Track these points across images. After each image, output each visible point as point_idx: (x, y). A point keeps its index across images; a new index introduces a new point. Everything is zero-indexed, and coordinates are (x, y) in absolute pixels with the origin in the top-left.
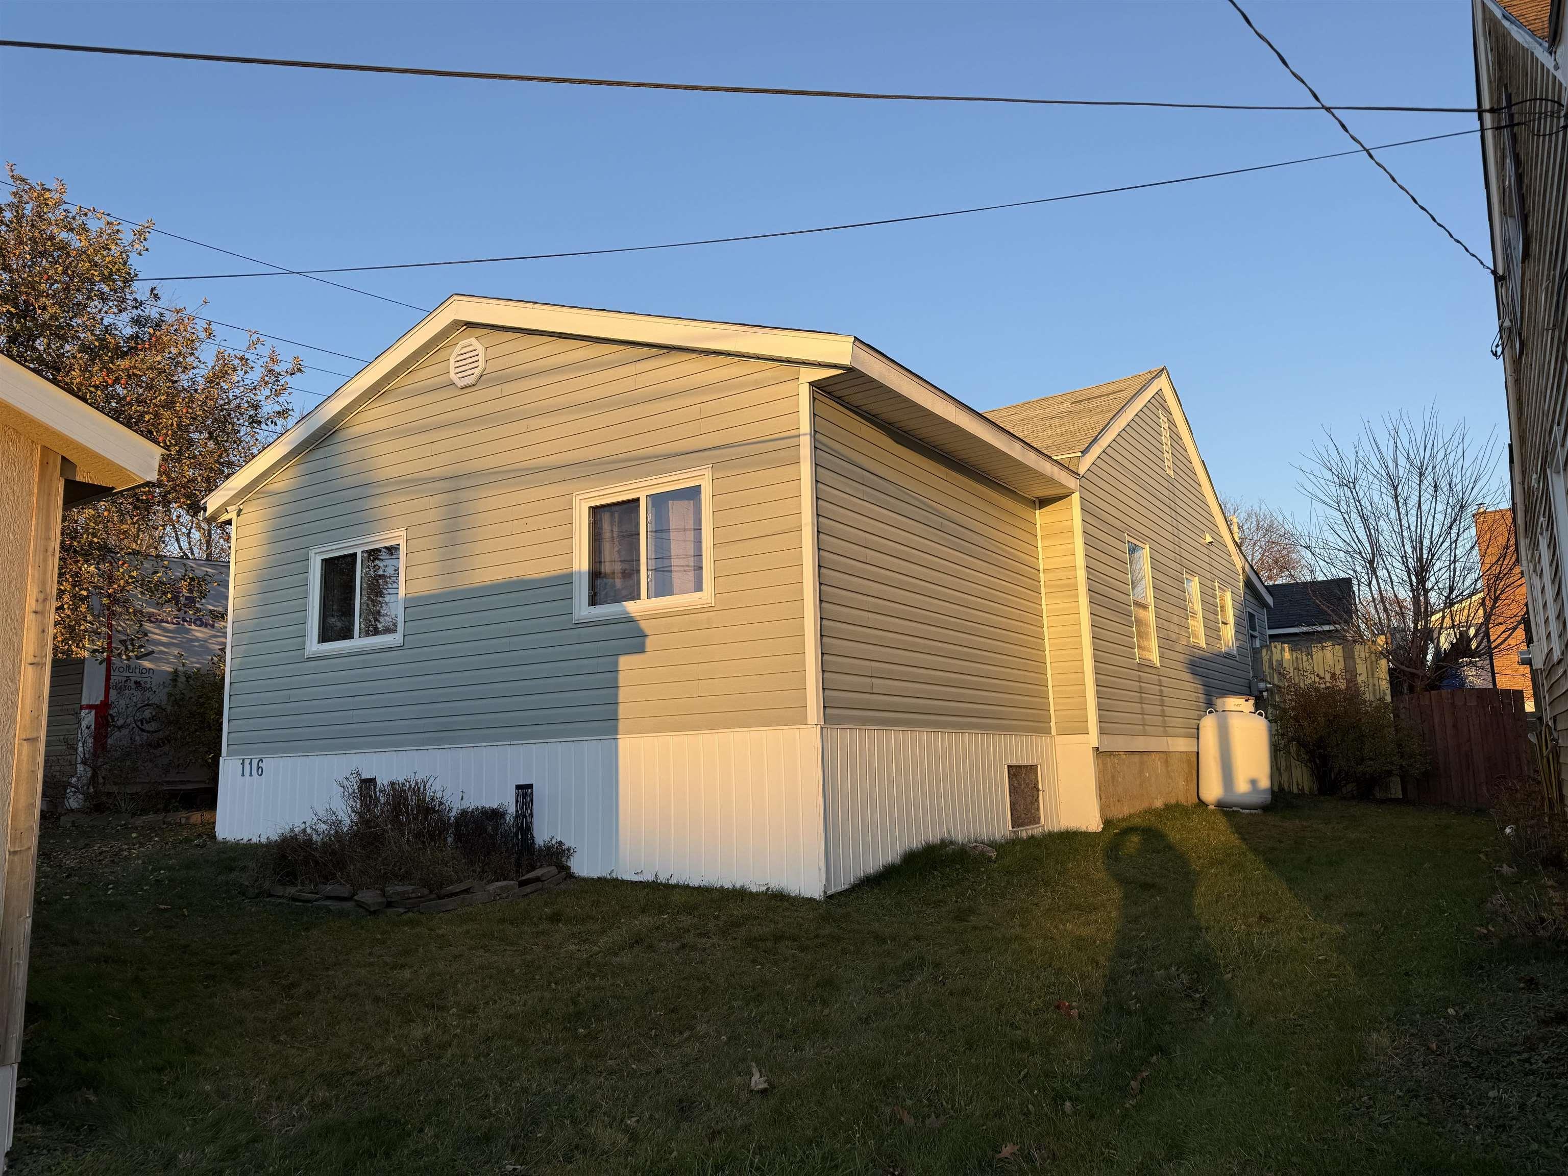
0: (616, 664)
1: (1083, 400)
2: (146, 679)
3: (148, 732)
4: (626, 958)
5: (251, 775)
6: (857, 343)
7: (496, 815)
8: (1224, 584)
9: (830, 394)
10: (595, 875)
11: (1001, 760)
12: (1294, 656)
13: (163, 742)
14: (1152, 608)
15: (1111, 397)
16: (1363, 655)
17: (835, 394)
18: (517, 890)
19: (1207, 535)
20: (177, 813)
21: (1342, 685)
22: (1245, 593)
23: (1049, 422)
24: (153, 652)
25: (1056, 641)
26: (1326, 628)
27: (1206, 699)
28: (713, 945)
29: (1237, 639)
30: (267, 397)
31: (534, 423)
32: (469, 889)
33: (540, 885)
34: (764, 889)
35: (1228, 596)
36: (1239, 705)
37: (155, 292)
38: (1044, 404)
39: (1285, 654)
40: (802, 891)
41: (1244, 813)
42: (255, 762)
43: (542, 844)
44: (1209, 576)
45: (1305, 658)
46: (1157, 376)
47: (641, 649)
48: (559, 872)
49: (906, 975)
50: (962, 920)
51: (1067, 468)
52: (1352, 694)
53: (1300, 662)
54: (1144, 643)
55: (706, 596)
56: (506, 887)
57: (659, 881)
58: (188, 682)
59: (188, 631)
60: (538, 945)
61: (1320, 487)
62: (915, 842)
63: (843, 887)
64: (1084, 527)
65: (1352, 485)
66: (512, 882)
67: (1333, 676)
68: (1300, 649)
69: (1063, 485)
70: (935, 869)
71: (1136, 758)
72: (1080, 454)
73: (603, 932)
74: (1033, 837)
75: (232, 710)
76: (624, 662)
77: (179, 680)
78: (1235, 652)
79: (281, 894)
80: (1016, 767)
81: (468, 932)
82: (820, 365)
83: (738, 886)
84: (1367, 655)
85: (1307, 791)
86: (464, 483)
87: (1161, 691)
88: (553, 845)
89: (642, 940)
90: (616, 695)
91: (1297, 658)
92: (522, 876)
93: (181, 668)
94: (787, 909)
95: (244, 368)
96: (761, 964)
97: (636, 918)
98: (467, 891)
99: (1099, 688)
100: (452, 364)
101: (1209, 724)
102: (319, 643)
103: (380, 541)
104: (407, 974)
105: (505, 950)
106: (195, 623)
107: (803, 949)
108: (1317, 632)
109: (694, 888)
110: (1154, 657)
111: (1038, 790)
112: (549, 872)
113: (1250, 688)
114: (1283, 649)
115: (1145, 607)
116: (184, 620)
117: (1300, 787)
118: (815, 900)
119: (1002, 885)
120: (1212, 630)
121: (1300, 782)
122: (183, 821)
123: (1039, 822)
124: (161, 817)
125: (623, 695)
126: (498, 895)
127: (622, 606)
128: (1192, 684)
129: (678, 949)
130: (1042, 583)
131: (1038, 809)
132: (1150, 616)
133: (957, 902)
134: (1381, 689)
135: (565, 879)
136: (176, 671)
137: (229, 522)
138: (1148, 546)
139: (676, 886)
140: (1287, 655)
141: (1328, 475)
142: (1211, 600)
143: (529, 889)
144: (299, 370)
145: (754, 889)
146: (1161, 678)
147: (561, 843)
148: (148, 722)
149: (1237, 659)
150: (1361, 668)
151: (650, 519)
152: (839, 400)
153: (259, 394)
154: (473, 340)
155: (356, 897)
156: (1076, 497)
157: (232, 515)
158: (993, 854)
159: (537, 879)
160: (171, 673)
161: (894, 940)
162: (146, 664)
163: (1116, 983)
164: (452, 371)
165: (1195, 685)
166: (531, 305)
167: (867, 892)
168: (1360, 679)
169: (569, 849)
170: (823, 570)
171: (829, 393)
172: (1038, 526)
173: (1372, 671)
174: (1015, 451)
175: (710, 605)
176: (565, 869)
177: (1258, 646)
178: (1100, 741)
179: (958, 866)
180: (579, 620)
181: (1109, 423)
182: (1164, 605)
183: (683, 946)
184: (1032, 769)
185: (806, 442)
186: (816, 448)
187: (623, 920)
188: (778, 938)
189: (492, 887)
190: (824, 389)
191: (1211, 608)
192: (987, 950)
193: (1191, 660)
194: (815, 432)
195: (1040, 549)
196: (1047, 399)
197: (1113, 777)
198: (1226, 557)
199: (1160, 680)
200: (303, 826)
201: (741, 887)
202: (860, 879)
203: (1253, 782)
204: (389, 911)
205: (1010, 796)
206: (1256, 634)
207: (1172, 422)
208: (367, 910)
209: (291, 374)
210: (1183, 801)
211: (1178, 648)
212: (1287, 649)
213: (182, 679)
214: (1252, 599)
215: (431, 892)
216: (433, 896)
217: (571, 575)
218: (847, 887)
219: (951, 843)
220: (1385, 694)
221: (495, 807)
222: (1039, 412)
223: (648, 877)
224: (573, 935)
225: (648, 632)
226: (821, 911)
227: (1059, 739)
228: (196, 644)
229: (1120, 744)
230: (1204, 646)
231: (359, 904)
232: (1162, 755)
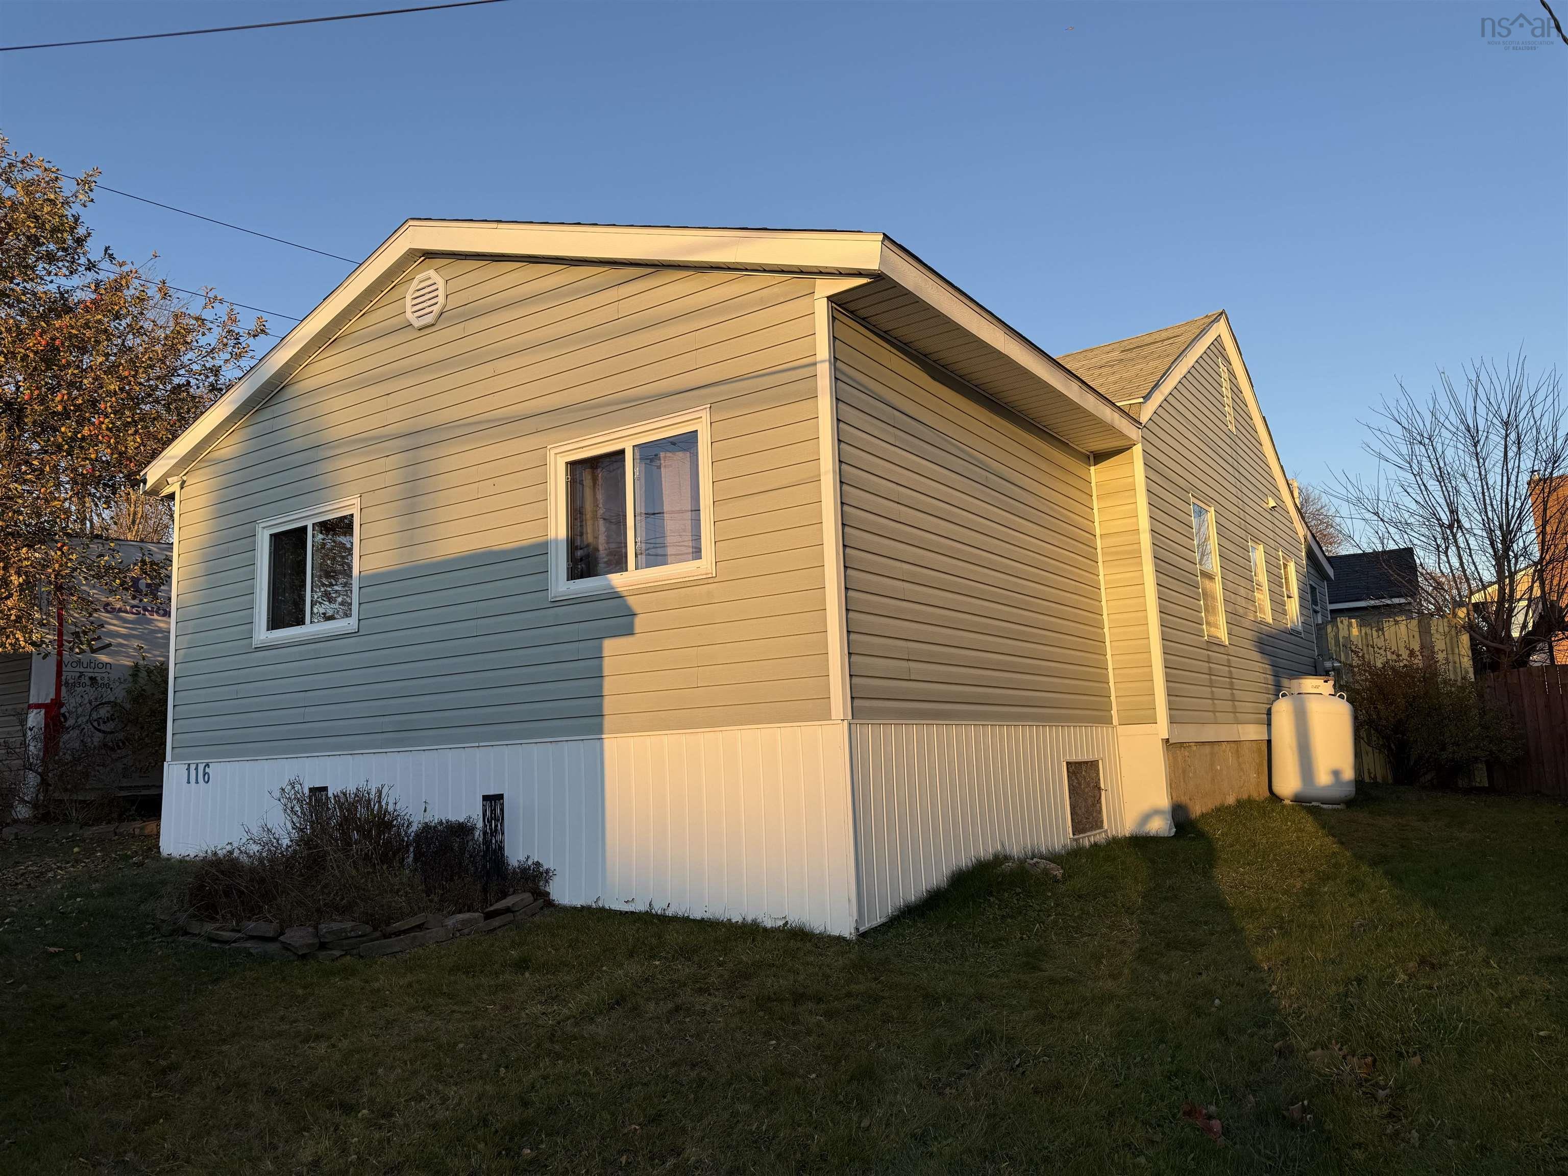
0: (600, 649)
1: (1134, 348)
2: (103, 675)
3: (104, 732)
4: (600, 1028)
5: (197, 782)
6: (887, 242)
7: (462, 830)
8: (1288, 553)
9: (853, 314)
10: (578, 903)
11: (1059, 758)
12: (1363, 632)
13: (124, 743)
14: (1218, 578)
15: (1166, 343)
16: (1441, 630)
17: (860, 313)
18: (481, 924)
19: (1270, 499)
20: (133, 823)
21: (1418, 662)
22: (1307, 564)
23: (1097, 372)
24: (110, 645)
25: (1117, 616)
26: (1396, 601)
27: (1275, 681)
28: (715, 1007)
29: (1302, 614)
30: (226, 361)
31: (502, 365)
32: (423, 924)
33: (509, 917)
34: (781, 923)
35: (1292, 567)
36: (1317, 687)
37: (110, 252)
38: (1090, 355)
39: (1353, 630)
40: (829, 928)
41: (1324, 809)
42: (201, 767)
43: (516, 864)
44: (1272, 543)
45: (1375, 634)
46: (1216, 320)
47: (629, 631)
48: (535, 900)
49: (969, 1057)
50: (1035, 968)
51: (1128, 415)
52: (1430, 673)
53: (1370, 638)
54: (1211, 619)
55: (705, 565)
56: (469, 921)
57: (653, 911)
58: (150, 677)
59: (150, 622)
60: (495, 1004)
61: (1390, 446)
62: (964, 859)
63: (878, 920)
64: (1147, 485)
65: (1427, 441)
66: (476, 915)
67: (1412, 653)
68: (1370, 625)
69: (1124, 435)
70: (991, 894)
71: (1207, 749)
72: (1141, 400)
73: (579, 985)
74: (1096, 844)
75: (177, 708)
76: (610, 646)
77: (140, 675)
78: (1300, 628)
79: (197, 932)
80: (1076, 763)
81: (410, 985)
82: (841, 273)
83: (749, 919)
84: (1447, 629)
85: (1379, 780)
86: (424, 439)
87: (1230, 672)
88: (529, 867)
89: (624, 999)
90: (601, 687)
91: (1366, 634)
92: (491, 905)
93: (141, 662)
94: (810, 952)
95: (202, 330)
96: (777, 1039)
97: (621, 965)
98: (420, 927)
99: (1168, 670)
100: (409, 302)
101: (1283, 709)
102: (268, 630)
103: (332, 511)
104: (322, 1048)
105: (453, 1011)
106: (157, 613)
107: (829, 1015)
108: (1388, 605)
109: (695, 921)
110: (1222, 634)
111: (1100, 789)
112: (522, 900)
113: (1315, 667)
114: (1350, 625)
115: (1210, 577)
116: (145, 609)
117: (1372, 776)
118: (844, 939)
119: (1076, 914)
120: (1279, 605)
121: (1372, 770)
122: (137, 832)
123: (1101, 827)
124: (112, 827)
125: (609, 685)
126: (459, 931)
127: (607, 579)
128: (1260, 664)
129: (670, 1012)
130: (1099, 550)
131: (1100, 812)
132: (1217, 587)
133: (1022, 939)
134: (1463, 666)
135: (542, 908)
136: (136, 665)
137: (171, 497)
138: (1213, 508)
139: (675, 919)
140: (1355, 631)
141: (1398, 431)
142: (1276, 571)
143: (496, 922)
144: (263, 331)
145: (769, 924)
146: (1230, 657)
147: (538, 864)
148: (105, 723)
149: (1303, 635)
150: (1440, 644)
151: (637, 474)
152: (864, 321)
153: (217, 358)
154: (432, 273)
155: (282, 938)
156: (1138, 450)
157: (174, 487)
158: (1058, 873)
159: (508, 910)
160: (131, 667)
161: (949, 1000)
162: (103, 658)
163: (1259, 1070)
164: (409, 310)
165: (1263, 665)
166: (494, 225)
167: (909, 927)
168: (1441, 656)
169: (547, 871)
170: (847, 529)
171: (852, 312)
172: (1093, 484)
173: (1453, 644)
174: (1072, 391)
175: (710, 576)
176: (543, 898)
177: (1320, 622)
178: (1170, 731)
179: (1019, 890)
180: (556, 597)
181: (1170, 367)
182: (1231, 576)
183: (677, 1009)
184: (1092, 765)
185: (824, 373)
186: (837, 378)
187: (604, 968)
188: (799, 998)
189: (450, 922)
190: (844, 306)
191: (1277, 580)
192: (1073, 1016)
193: (1259, 637)
194: (835, 359)
195: (1096, 511)
196: (1092, 350)
197: (1184, 772)
198: (1288, 524)
199: (1229, 660)
200: (229, 848)
201: (753, 921)
202: (900, 909)
203: (1336, 773)
204: (322, 955)
205: (1070, 798)
206: (1318, 608)
207: (1232, 373)
208: (295, 954)
209: (255, 336)
210: (1255, 795)
211: (1247, 624)
212: (1355, 625)
213: (143, 674)
214: (1312, 571)
215: (375, 929)
216: (378, 934)
217: (545, 544)
218: (884, 920)
219: (1007, 858)
220: (1467, 672)
221: (461, 820)
222: (1084, 363)
223: (640, 906)
224: (540, 991)
225: (637, 609)
226: (852, 956)
227: (1121, 729)
228: (159, 635)
229: (1190, 734)
230: (1271, 621)
231: (286, 947)
232: (1233, 745)
